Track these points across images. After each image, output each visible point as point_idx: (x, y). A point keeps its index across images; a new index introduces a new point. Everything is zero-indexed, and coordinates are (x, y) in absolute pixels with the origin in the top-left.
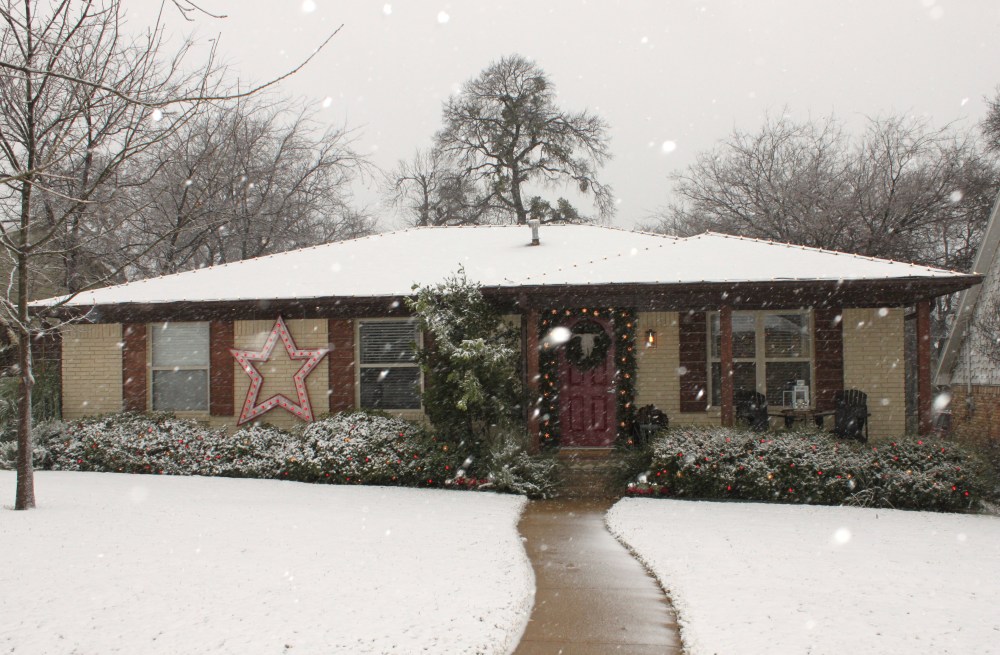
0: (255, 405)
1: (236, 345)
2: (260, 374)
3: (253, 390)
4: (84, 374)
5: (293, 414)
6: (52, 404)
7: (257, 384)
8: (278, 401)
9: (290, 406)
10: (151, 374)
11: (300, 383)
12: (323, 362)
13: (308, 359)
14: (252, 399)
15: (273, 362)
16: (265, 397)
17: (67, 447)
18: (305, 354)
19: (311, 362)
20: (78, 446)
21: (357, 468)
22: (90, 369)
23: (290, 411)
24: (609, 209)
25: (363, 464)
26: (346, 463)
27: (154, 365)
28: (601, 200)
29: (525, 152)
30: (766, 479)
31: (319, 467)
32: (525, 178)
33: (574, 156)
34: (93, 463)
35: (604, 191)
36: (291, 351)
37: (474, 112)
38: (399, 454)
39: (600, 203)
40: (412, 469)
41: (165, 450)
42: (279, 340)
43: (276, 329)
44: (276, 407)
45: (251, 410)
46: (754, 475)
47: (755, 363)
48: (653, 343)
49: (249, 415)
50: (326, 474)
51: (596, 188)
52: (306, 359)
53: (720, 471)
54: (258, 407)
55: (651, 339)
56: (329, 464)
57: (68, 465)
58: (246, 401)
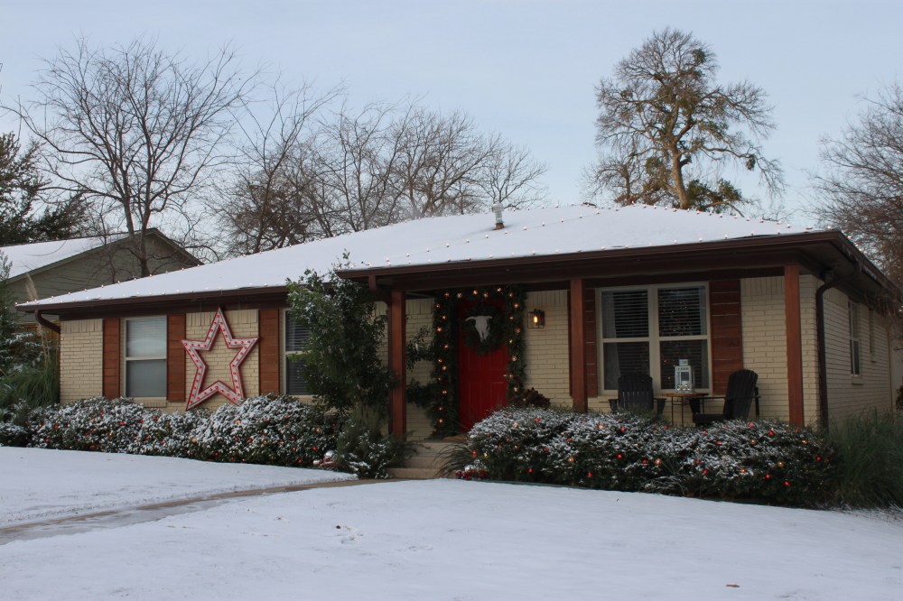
0: (201, 390)
1: (188, 337)
2: (205, 363)
3: (198, 377)
4: (75, 364)
5: (229, 399)
6: (50, 392)
7: (202, 371)
8: (217, 387)
9: (226, 392)
10: (125, 363)
11: (235, 370)
12: (252, 355)
13: (241, 348)
14: (198, 385)
15: (216, 351)
16: (208, 384)
17: (39, 428)
18: (239, 342)
19: (243, 350)
20: (47, 428)
21: (241, 447)
22: (81, 360)
23: (227, 397)
24: (779, 185)
25: (247, 445)
26: (232, 443)
27: (127, 356)
28: (769, 178)
29: (684, 132)
30: (566, 461)
31: (209, 446)
32: (688, 160)
33: (730, 131)
34: (56, 440)
35: (772, 166)
36: (228, 340)
37: (626, 94)
38: (281, 436)
39: (767, 180)
40: (288, 449)
41: (108, 430)
42: (219, 331)
43: (216, 321)
44: (217, 394)
45: (197, 396)
46: (555, 457)
47: (648, 343)
48: (538, 324)
49: (195, 400)
50: (215, 453)
51: (764, 165)
52: (239, 348)
53: (520, 451)
54: (203, 394)
55: (536, 320)
56: (218, 444)
57: (38, 443)
58: (193, 387)
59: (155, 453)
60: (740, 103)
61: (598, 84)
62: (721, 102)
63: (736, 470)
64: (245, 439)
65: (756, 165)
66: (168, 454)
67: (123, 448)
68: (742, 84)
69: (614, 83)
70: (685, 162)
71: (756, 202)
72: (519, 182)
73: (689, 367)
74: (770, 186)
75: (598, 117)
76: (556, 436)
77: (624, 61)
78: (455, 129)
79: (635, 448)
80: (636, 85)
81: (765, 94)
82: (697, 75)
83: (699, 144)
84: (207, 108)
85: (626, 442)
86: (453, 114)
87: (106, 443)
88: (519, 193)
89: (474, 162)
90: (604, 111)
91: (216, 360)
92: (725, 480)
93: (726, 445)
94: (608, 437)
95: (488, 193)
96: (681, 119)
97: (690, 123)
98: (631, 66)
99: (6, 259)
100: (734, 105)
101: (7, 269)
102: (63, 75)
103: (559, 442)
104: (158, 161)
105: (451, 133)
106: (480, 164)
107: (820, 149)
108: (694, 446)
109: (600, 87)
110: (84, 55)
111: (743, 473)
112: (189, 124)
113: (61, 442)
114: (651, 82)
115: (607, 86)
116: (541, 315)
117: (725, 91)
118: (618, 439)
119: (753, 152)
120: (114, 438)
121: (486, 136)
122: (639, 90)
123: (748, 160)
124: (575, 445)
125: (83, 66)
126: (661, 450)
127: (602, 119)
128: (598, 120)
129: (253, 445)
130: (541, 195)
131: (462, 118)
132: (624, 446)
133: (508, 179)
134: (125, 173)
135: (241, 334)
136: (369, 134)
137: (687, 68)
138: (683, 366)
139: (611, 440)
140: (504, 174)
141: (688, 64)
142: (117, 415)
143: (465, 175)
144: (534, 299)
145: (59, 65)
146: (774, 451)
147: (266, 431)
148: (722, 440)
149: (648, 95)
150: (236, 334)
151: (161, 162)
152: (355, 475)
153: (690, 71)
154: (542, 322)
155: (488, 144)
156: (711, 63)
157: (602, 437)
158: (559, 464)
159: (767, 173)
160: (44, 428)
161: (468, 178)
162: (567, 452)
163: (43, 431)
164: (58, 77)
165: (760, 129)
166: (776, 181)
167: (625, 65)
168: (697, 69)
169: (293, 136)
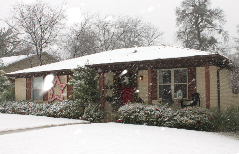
0: (52, 98)
2: (53, 90)
4: (19, 91)
7: (52, 93)
8: (56, 97)
9: (59, 98)
10: (32, 90)
11: (61, 92)
12: (65, 88)
14: (51, 96)
15: (56, 87)
16: (54, 96)
17: (9, 108)
18: (62, 84)
19: (63, 87)
20: (11, 108)
21: (60, 113)
22: (21, 89)
23: (59, 100)
24: (227, 39)
25: (62, 113)
26: (58, 112)
27: (33, 88)
28: (225, 36)
29: (200, 22)
30: (143, 118)
31: (52, 113)
32: (202, 30)
33: (213, 23)
34: (13, 112)
35: (226, 33)
36: (59, 84)
37: (184, 11)
38: (71, 110)
39: (224, 37)
40: (73, 114)
41: (27, 109)
42: (57, 81)
43: (56, 78)
44: (56, 98)
45: (51, 99)
46: (140, 117)
47: (171, 85)
48: (141, 80)
49: (50, 101)
50: (54, 115)
51: (223, 33)
52: (62, 86)
53: (131, 115)
54: (52, 99)
55: (140, 78)
56: (55, 112)
57: (9, 112)
58: (50, 97)
59: (38, 115)
60: (217, 14)
61: (176, 8)
62: (212, 13)
63: (187, 121)
64: (62, 111)
65: (221, 32)
66: (42, 115)
67: (30, 113)
68: (218, 8)
69: (180, 8)
70: (201, 31)
71: (221, 43)
72: (156, 37)
73: (181, 92)
74: (225, 39)
75: (176, 18)
76: (141, 111)
77: (183, 1)
78: (137, 21)
79: (161, 114)
80: (187, 9)
81: (224, 11)
82: (205, 5)
83: (205, 26)
84: (58, 18)
85: (159, 113)
86: (136, 17)
87: (26, 112)
88: (156, 40)
89: (143, 31)
90: (178, 16)
91: (56, 89)
92: (184, 123)
93: (186, 114)
94: (154, 111)
95: (147, 40)
96: (200, 19)
97: (202, 20)
98: (185, 3)
99: (3, 61)
100: (215, 14)
101: (3, 64)
102: (17, 9)
103: (142, 113)
104: (45, 33)
105: (136, 22)
106: (144, 32)
107: (237, 29)
108: (177, 114)
109: (176, 9)
110: (23, 3)
111: (189, 122)
112: (53, 23)
113: (14, 112)
114: (192, 8)
115: (178, 9)
116: (142, 77)
117: (212, 10)
118: (157, 112)
119: (221, 28)
120: (28, 111)
121: (147, 23)
122: (188, 10)
123: (219, 31)
124: (146, 114)
125: (22, 7)
126: (168, 115)
127: (178, 19)
128: (176, 19)
129: (64, 113)
130: (162, 41)
131: (139, 18)
132: (158, 114)
133: (152, 36)
134: (36, 37)
135: (63, 82)
136: (107, 24)
137: (202, 3)
138: (180, 92)
139: (155, 112)
140: (151, 35)
141: (202, 2)
142: (29, 104)
143: (140, 35)
144: (141, 72)
145: (16, 6)
146: (198, 116)
147: (67, 109)
148: (185, 112)
149: (191, 11)
150: (61, 82)
151: (46, 33)
152: (89, 121)
153: (203, 4)
154: (142, 79)
155: (147, 25)
156: (209, 2)
157: (152, 111)
158: (141, 119)
159: (224, 35)
160: (10, 108)
161: (141, 36)
162: (143, 115)
163: (10, 109)
164: (15, 10)
165: (222, 22)
166: (227, 38)
167: (183, 3)
168: (205, 3)
169: (85, 25)
